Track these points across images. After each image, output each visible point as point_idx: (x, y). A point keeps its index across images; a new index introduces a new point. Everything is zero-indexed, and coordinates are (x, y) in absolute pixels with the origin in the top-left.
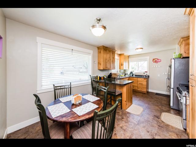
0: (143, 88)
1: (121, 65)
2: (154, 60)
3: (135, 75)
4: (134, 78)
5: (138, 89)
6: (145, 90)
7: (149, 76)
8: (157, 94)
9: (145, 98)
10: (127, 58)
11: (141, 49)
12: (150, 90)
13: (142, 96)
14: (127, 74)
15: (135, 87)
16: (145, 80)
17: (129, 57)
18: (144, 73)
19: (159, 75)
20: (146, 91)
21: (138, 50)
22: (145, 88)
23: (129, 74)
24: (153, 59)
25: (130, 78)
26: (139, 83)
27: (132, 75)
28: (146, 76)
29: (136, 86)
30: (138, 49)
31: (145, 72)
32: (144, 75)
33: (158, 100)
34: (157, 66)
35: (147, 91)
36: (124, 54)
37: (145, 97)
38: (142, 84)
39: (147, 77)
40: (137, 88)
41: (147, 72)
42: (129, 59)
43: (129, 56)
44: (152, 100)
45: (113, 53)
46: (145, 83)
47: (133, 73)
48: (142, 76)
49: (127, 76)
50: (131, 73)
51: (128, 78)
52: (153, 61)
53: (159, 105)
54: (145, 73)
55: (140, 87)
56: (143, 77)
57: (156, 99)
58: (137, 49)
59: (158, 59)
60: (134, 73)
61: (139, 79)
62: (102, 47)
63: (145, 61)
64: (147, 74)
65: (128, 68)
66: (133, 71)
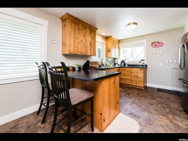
0: (139, 82)
1: (108, 51)
2: (154, 44)
3: (128, 65)
4: (126, 68)
5: (132, 84)
6: (141, 85)
7: (146, 66)
8: (159, 90)
9: (143, 99)
10: (117, 42)
11: (135, 25)
12: (148, 85)
13: (138, 94)
14: (117, 63)
16: (142, 71)
17: (120, 42)
19: (161, 64)
20: (143, 86)
21: (130, 26)
22: (142, 82)
23: (119, 63)
24: (152, 43)
25: (120, 68)
26: (133, 74)
27: (124, 65)
28: (142, 65)
29: (129, 80)
30: (130, 24)
31: (142, 60)
32: (140, 64)
33: (163, 100)
34: (157, 52)
35: (145, 85)
36: (111, 36)
37: (142, 97)
38: (137, 76)
39: (144, 67)
40: (130, 82)
42: (120, 44)
43: (120, 40)
44: (154, 101)
45: (91, 31)
46: (141, 75)
47: (125, 62)
48: (137, 65)
49: (117, 66)
50: (123, 62)
51: (118, 69)
52: (152, 45)
53: (168, 113)
55: (134, 81)
56: (138, 67)
57: (159, 100)
58: (128, 25)
59: (159, 43)
60: (127, 62)
61: (134, 70)
62: (67, 15)
63: (142, 46)
64: (144, 63)
65: (119, 55)
66: (125, 60)
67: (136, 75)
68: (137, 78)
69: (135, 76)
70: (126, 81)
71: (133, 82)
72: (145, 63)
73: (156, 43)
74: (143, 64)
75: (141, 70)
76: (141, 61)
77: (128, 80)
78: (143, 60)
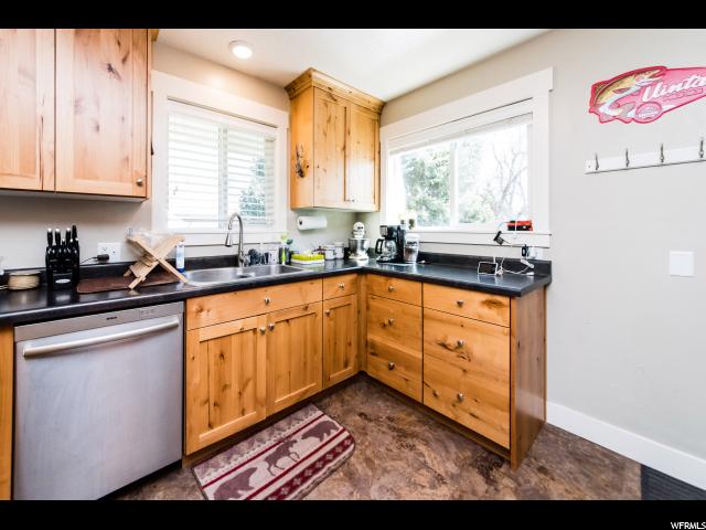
0: (478, 397)
1: (297, 169)
2: (609, 97)
3: (421, 256)
4: (395, 284)
5: (427, 403)
6: (494, 426)
7: (543, 270)
10: (359, 119)
15: (401, 371)
16: (500, 318)
17: (385, 111)
18: (498, 239)
22: (494, 405)
25: (367, 279)
26: (434, 331)
27: (401, 257)
28: (511, 265)
29: (408, 364)
31: (511, 228)
32: (497, 253)
38: (462, 352)
40: (416, 379)
41: (525, 227)
42: (385, 130)
43: (383, 106)
47: (408, 238)
49: (361, 260)
52: (594, 106)
54: (509, 237)
55: (442, 380)
60: (418, 237)
63: (511, 120)
64: (525, 248)
65: (378, 197)
66: (411, 222)
67: (452, 341)
68: (465, 364)
69: (444, 346)
70: (391, 368)
71: (433, 386)
72: (538, 245)
73: (632, 84)
74: (516, 254)
75: (489, 303)
76: (504, 229)
77: (407, 368)
78: (520, 228)
